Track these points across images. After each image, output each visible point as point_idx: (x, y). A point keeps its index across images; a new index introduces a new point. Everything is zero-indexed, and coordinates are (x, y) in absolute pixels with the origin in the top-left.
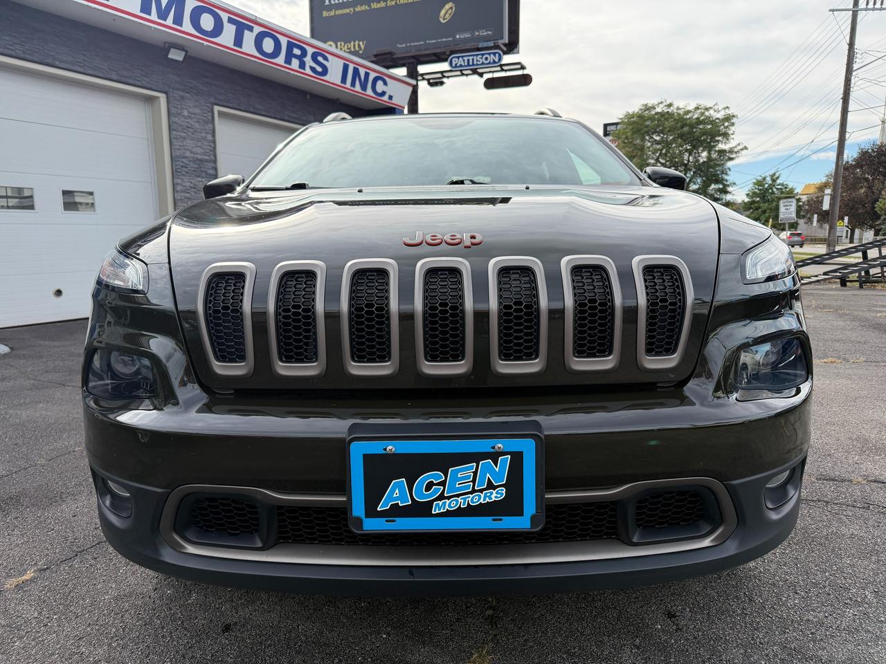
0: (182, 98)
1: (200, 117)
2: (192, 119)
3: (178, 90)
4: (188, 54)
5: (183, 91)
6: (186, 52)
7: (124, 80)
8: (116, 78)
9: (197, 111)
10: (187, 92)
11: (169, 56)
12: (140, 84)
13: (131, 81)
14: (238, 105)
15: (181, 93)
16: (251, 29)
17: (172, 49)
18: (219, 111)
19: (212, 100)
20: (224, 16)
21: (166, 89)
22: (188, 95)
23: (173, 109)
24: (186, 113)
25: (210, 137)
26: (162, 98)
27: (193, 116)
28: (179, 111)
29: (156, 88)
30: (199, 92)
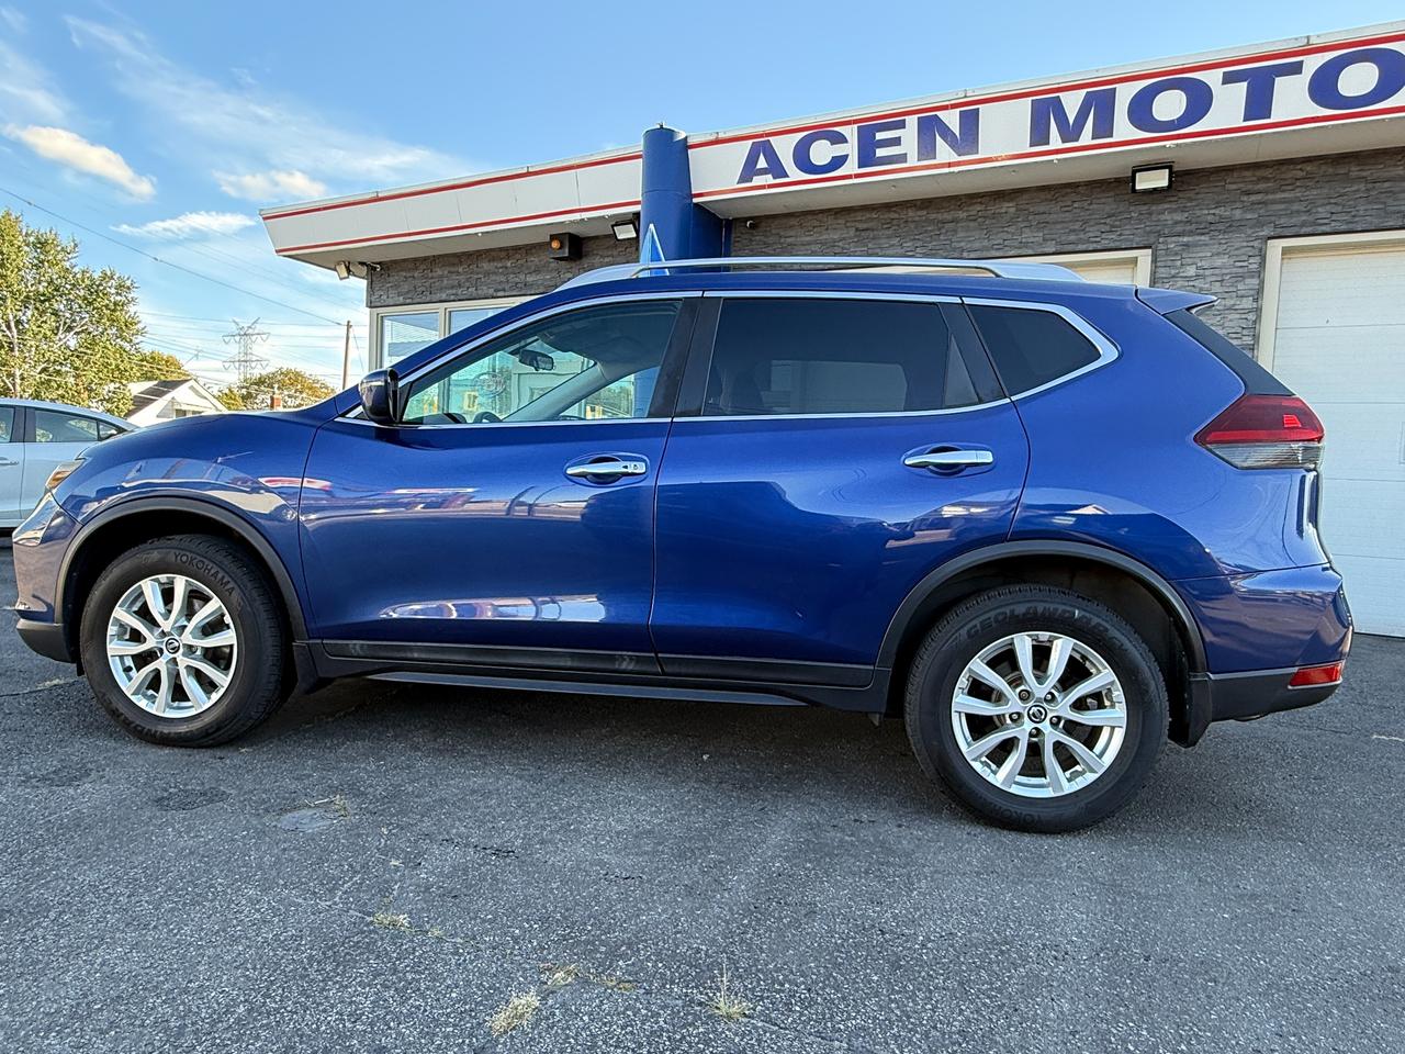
0: (1187, 246)
1: (1228, 271)
2: (1204, 277)
4: (1175, 169)
5: (1191, 233)
6: (1170, 168)
8: (1053, 250)
9: (1218, 262)
10: (1203, 234)
11: (1138, 187)
13: (1080, 247)
14: (1347, 223)
15: (1185, 239)
16: (1296, 69)
17: (1138, 175)
18: (1285, 251)
19: (1266, 232)
20: (1213, 78)
21: (1152, 240)
22: (1203, 238)
23: (1162, 270)
24: (1191, 271)
25: (1247, 303)
26: (1144, 256)
27: (1207, 272)
28: (1173, 272)
29: (1128, 245)
30: (1232, 226)
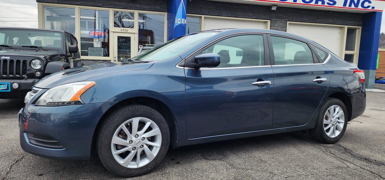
0: (276, 20)
1: (281, 26)
2: (278, 27)
3: (275, 18)
4: (278, 7)
7: (257, 18)
8: (255, 18)
9: (281, 24)
10: (278, 19)
11: (272, 9)
12: (262, 18)
13: (259, 18)
14: (297, 20)
17: (273, 7)
18: (289, 23)
19: (287, 20)
21: (271, 19)
23: (272, 24)
24: (276, 25)
26: (269, 21)
28: (274, 25)
29: (267, 19)
30: (282, 18)
